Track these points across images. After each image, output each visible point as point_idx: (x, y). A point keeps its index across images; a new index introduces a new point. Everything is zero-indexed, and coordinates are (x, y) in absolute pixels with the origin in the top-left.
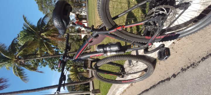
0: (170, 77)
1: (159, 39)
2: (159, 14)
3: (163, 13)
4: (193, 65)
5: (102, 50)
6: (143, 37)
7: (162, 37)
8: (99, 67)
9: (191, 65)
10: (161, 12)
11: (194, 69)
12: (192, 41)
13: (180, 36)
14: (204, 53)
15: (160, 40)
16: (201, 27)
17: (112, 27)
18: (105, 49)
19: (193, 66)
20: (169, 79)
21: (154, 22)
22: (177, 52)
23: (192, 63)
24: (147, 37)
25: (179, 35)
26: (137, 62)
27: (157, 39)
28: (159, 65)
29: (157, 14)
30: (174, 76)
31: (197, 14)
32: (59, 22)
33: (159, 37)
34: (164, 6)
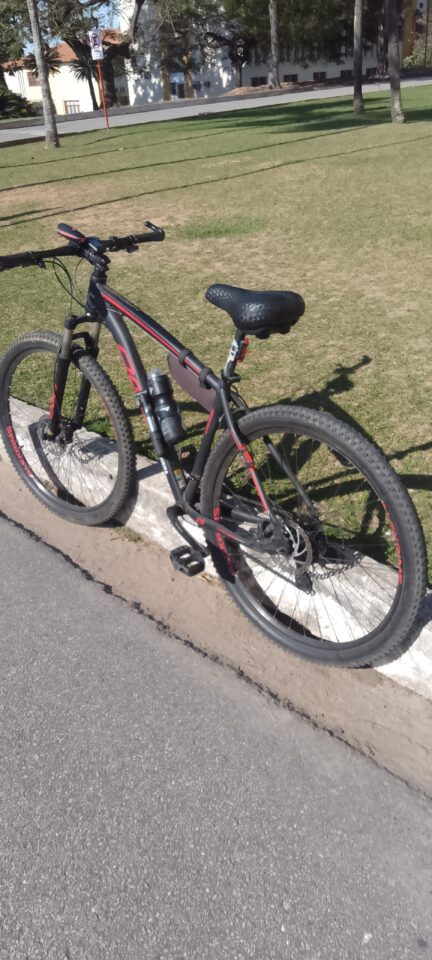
0: (96, 579)
1: (215, 539)
2: (291, 543)
3: (293, 550)
4: (163, 627)
5: (157, 390)
6: (217, 503)
7: (222, 546)
8: (77, 365)
9: (160, 623)
10: (296, 546)
11: (156, 632)
12: (214, 609)
13: (229, 584)
14: (202, 642)
15: (212, 541)
16: (260, 622)
17: (246, 434)
18: (162, 401)
19: (161, 627)
20: (89, 577)
21: (270, 534)
22: (173, 580)
23: (165, 623)
24: (217, 511)
25: (232, 580)
26: (111, 477)
27: (214, 535)
28: (110, 538)
29: (292, 538)
30: (108, 589)
31: (283, 608)
32: (255, 317)
33: (220, 540)
34: (311, 551)
